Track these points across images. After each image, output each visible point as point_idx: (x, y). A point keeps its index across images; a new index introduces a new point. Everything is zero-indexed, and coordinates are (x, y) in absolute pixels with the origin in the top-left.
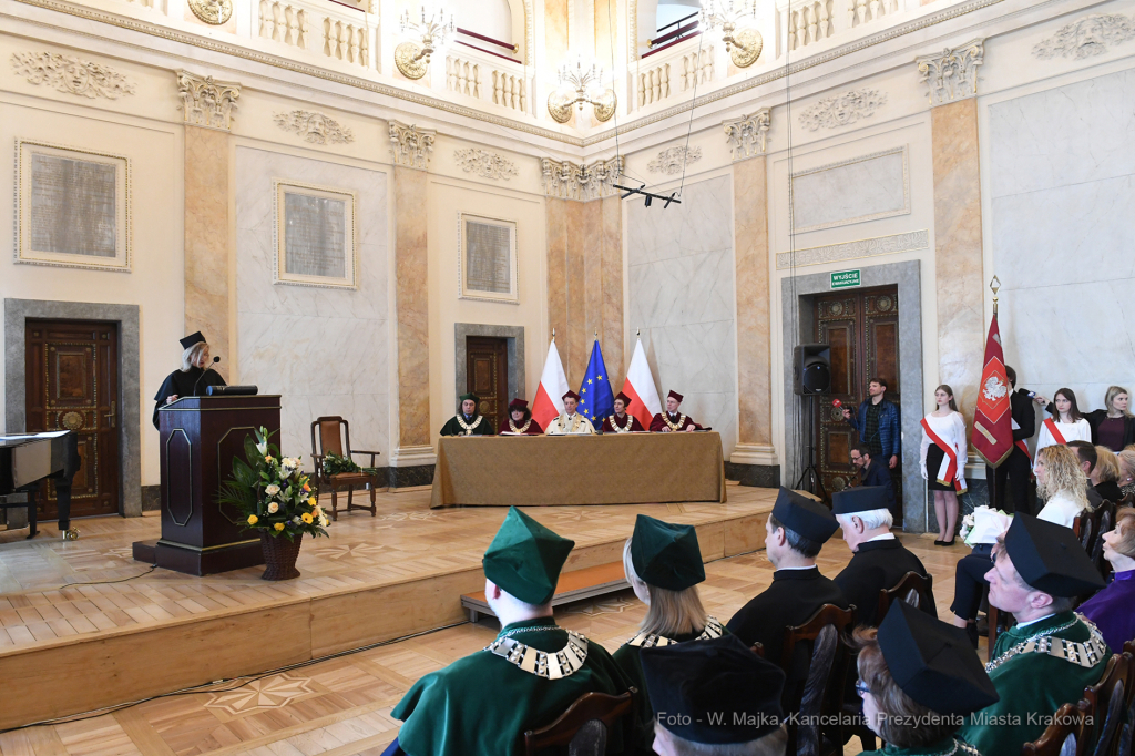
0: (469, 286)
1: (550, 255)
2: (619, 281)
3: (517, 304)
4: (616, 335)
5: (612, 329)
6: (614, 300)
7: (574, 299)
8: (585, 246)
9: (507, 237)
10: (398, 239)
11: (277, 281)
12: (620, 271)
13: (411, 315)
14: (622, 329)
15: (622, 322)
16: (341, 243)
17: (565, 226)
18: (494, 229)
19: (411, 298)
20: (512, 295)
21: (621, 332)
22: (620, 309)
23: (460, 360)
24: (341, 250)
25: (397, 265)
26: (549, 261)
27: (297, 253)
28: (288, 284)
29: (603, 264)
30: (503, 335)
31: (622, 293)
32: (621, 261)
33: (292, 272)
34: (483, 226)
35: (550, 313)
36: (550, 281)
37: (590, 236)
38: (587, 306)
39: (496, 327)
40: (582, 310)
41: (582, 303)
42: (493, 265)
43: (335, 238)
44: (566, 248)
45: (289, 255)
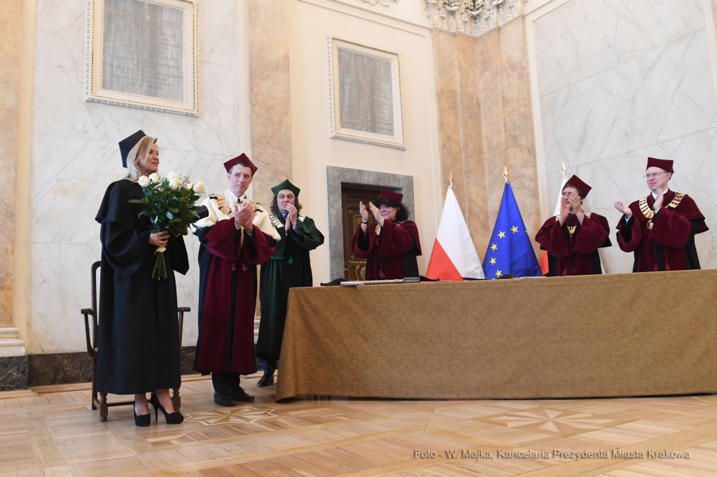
0: (343, 125)
1: (440, 95)
2: (528, 117)
3: (403, 149)
4: (527, 183)
5: (522, 176)
6: (523, 141)
7: (471, 147)
8: (481, 87)
9: (388, 70)
10: (252, 58)
11: (90, 96)
12: (528, 104)
13: (268, 150)
14: (536, 175)
15: (535, 166)
16: (178, 60)
17: (456, 63)
18: (372, 60)
19: (270, 130)
20: (397, 139)
21: (534, 179)
22: (531, 151)
23: (334, 212)
24: (178, 67)
25: (251, 89)
26: (439, 101)
27: (118, 67)
28: (105, 103)
29: (505, 101)
30: (387, 184)
31: (532, 131)
32: (529, 92)
33: (111, 88)
34: (358, 56)
35: (443, 162)
36: (442, 125)
37: (487, 74)
38: (487, 155)
39: (379, 175)
40: (480, 161)
41: (481, 152)
42: (373, 102)
43: (170, 52)
44: (458, 89)
45: (108, 68)
